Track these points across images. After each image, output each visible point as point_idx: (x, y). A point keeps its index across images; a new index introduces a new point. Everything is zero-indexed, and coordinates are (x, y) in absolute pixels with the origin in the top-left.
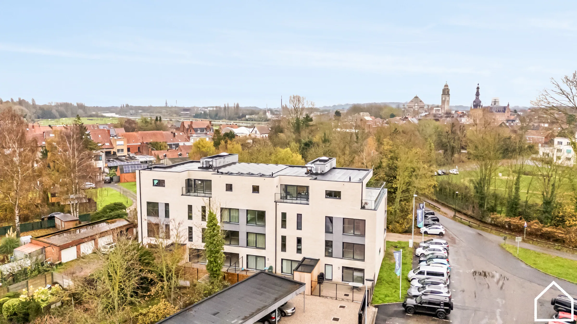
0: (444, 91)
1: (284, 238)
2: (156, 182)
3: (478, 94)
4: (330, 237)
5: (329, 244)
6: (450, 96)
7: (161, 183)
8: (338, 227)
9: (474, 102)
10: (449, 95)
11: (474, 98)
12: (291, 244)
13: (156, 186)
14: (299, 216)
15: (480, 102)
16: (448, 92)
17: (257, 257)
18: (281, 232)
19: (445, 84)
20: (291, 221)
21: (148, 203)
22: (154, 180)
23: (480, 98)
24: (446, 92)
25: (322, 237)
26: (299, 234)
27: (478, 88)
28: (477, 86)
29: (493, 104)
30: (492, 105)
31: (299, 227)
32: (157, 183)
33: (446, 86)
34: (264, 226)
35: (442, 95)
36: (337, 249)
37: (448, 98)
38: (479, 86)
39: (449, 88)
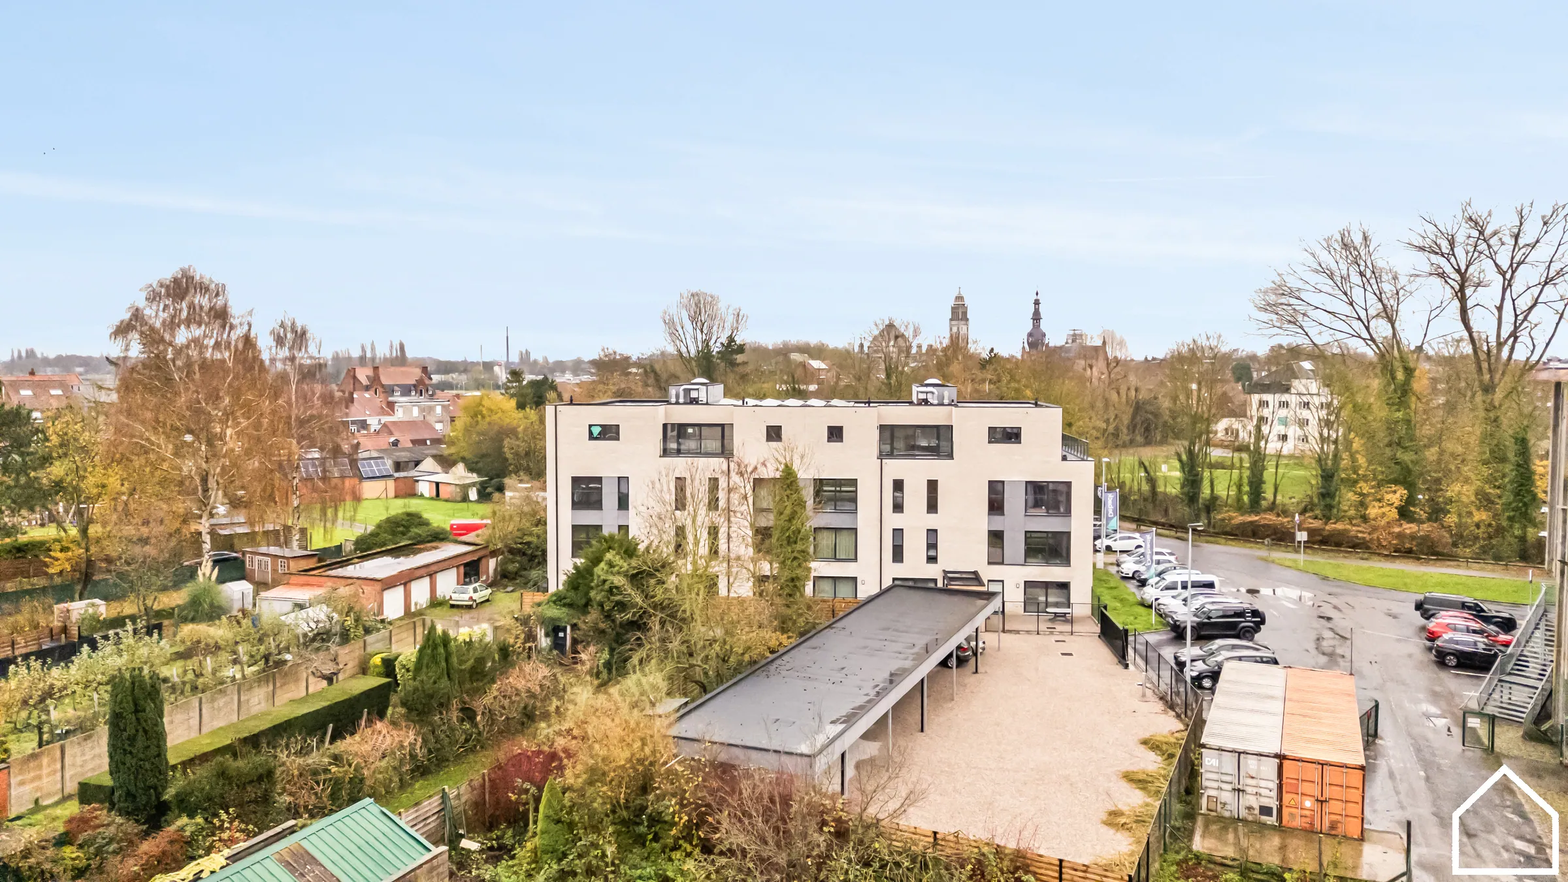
0: (954, 310)
1: (898, 533)
2: (596, 431)
3: (1037, 317)
4: (998, 523)
5: (996, 537)
6: (971, 322)
7: (609, 432)
8: (1015, 501)
9: (1030, 335)
10: (967, 320)
11: (1029, 326)
12: (915, 547)
13: (596, 439)
14: (932, 486)
15: (1044, 335)
16: (965, 313)
17: (835, 579)
18: (894, 520)
19: (956, 294)
20: (915, 496)
21: (576, 481)
22: (590, 426)
23: (1042, 327)
24: (959, 313)
25: (982, 523)
26: (932, 521)
27: (1037, 303)
28: (1035, 297)
29: (1070, 341)
30: (1067, 343)
31: (932, 507)
32: (599, 434)
33: (959, 298)
34: (855, 511)
35: (951, 320)
36: (1015, 545)
37: (965, 328)
38: (1039, 297)
39: (967, 302)
